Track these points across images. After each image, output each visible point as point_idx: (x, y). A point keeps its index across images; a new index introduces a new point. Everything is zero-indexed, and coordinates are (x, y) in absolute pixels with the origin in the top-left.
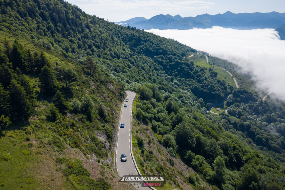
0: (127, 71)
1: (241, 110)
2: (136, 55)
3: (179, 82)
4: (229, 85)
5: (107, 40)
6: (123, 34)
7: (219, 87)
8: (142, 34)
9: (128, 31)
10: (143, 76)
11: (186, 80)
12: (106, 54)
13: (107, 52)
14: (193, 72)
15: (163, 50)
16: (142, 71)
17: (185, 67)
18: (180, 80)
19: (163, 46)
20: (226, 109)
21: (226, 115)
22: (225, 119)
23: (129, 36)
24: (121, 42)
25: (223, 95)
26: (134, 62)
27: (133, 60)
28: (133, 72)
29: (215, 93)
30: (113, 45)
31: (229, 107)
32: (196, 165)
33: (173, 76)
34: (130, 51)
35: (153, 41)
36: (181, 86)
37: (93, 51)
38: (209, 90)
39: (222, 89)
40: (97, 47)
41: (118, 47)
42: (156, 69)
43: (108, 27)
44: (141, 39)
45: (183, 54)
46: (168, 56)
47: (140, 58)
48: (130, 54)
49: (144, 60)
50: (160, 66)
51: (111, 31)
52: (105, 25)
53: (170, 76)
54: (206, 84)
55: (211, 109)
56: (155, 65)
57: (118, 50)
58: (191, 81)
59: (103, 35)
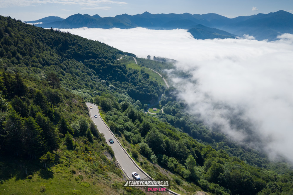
0: (63, 79)
1: (175, 108)
2: (66, 60)
3: (115, 86)
4: (161, 86)
5: (32, 46)
6: (47, 38)
7: (153, 88)
8: (68, 37)
9: (52, 34)
10: (79, 83)
11: (121, 84)
12: (34, 61)
13: (35, 59)
14: (127, 74)
15: (93, 53)
16: (76, 78)
17: (119, 71)
18: (116, 83)
19: (93, 49)
20: (161, 108)
21: (162, 114)
22: (162, 118)
23: (54, 39)
24: (46, 47)
25: (157, 95)
26: (66, 68)
27: (65, 66)
28: (69, 80)
29: (150, 94)
30: (40, 51)
31: (164, 107)
32: (172, 167)
33: (107, 80)
34: (59, 56)
35: (82, 45)
36: (117, 90)
37: (18, 58)
38: (144, 92)
39: (155, 89)
40: (22, 53)
41: (45, 52)
42: (89, 74)
43: (28, 30)
44: (68, 43)
45: (113, 56)
46: (100, 60)
47: (71, 63)
48: (58, 59)
49: (75, 64)
50: (92, 70)
51: (32, 34)
52: (24, 28)
53: (104, 81)
54: (141, 86)
55: (148, 110)
56: (86, 70)
57: (47, 56)
58: (126, 84)
59: (26, 40)
